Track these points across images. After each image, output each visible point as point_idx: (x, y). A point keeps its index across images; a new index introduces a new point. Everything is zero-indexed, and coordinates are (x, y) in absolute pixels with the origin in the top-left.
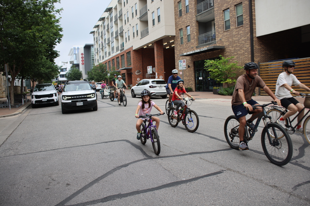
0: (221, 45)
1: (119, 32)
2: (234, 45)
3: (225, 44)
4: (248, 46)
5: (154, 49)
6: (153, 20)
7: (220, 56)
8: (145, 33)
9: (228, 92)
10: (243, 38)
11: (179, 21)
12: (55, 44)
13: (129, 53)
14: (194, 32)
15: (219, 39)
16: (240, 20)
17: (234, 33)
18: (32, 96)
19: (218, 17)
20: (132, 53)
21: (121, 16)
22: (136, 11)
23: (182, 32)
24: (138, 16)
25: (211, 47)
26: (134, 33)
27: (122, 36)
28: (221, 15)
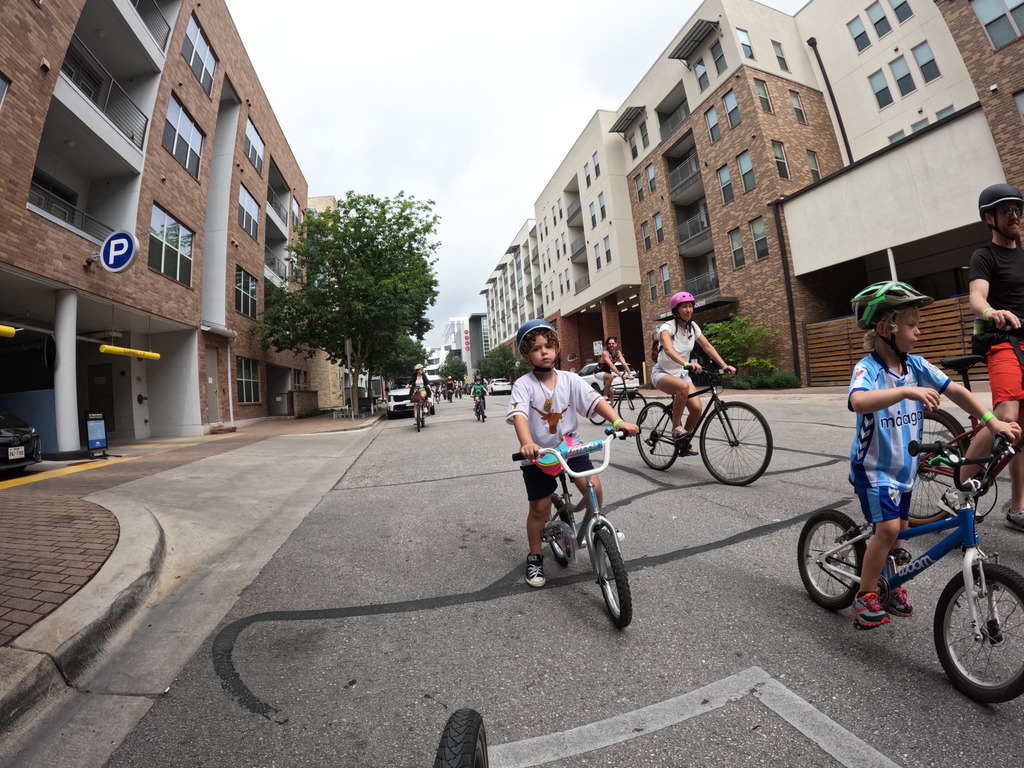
0: (729, 295)
1: (534, 287)
2: (756, 294)
3: (739, 293)
4: (781, 293)
5: (601, 313)
6: (598, 260)
7: (731, 314)
8: (583, 284)
9: (750, 382)
10: (770, 280)
11: (646, 258)
12: (426, 308)
13: (553, 322)
14: (677, 276)
15: (726, 283)
16: (762, 248)
17: (753, 272)
18: (389, 397)
19: (720, 245)
20: (559, 322)
21: (536, 257)
22: (564, 246)
23: (653, 277)
24: (569, 254)
25: (713, 299)
26: (562, 286)
27: (540, 294)
28: (726, 241)
